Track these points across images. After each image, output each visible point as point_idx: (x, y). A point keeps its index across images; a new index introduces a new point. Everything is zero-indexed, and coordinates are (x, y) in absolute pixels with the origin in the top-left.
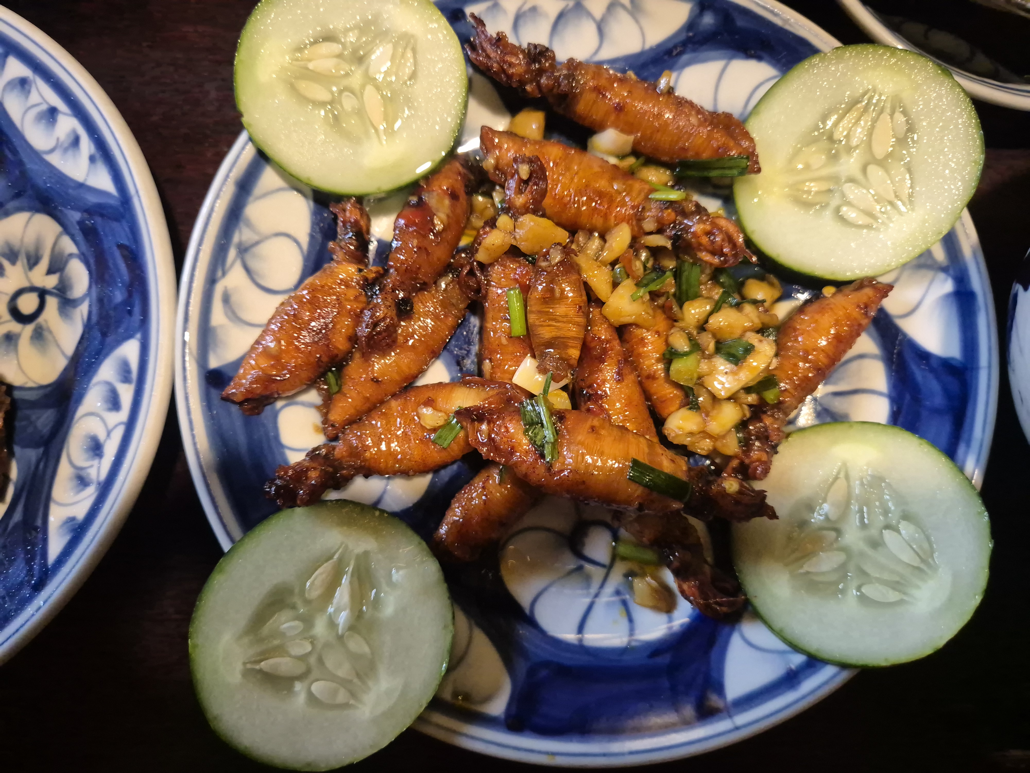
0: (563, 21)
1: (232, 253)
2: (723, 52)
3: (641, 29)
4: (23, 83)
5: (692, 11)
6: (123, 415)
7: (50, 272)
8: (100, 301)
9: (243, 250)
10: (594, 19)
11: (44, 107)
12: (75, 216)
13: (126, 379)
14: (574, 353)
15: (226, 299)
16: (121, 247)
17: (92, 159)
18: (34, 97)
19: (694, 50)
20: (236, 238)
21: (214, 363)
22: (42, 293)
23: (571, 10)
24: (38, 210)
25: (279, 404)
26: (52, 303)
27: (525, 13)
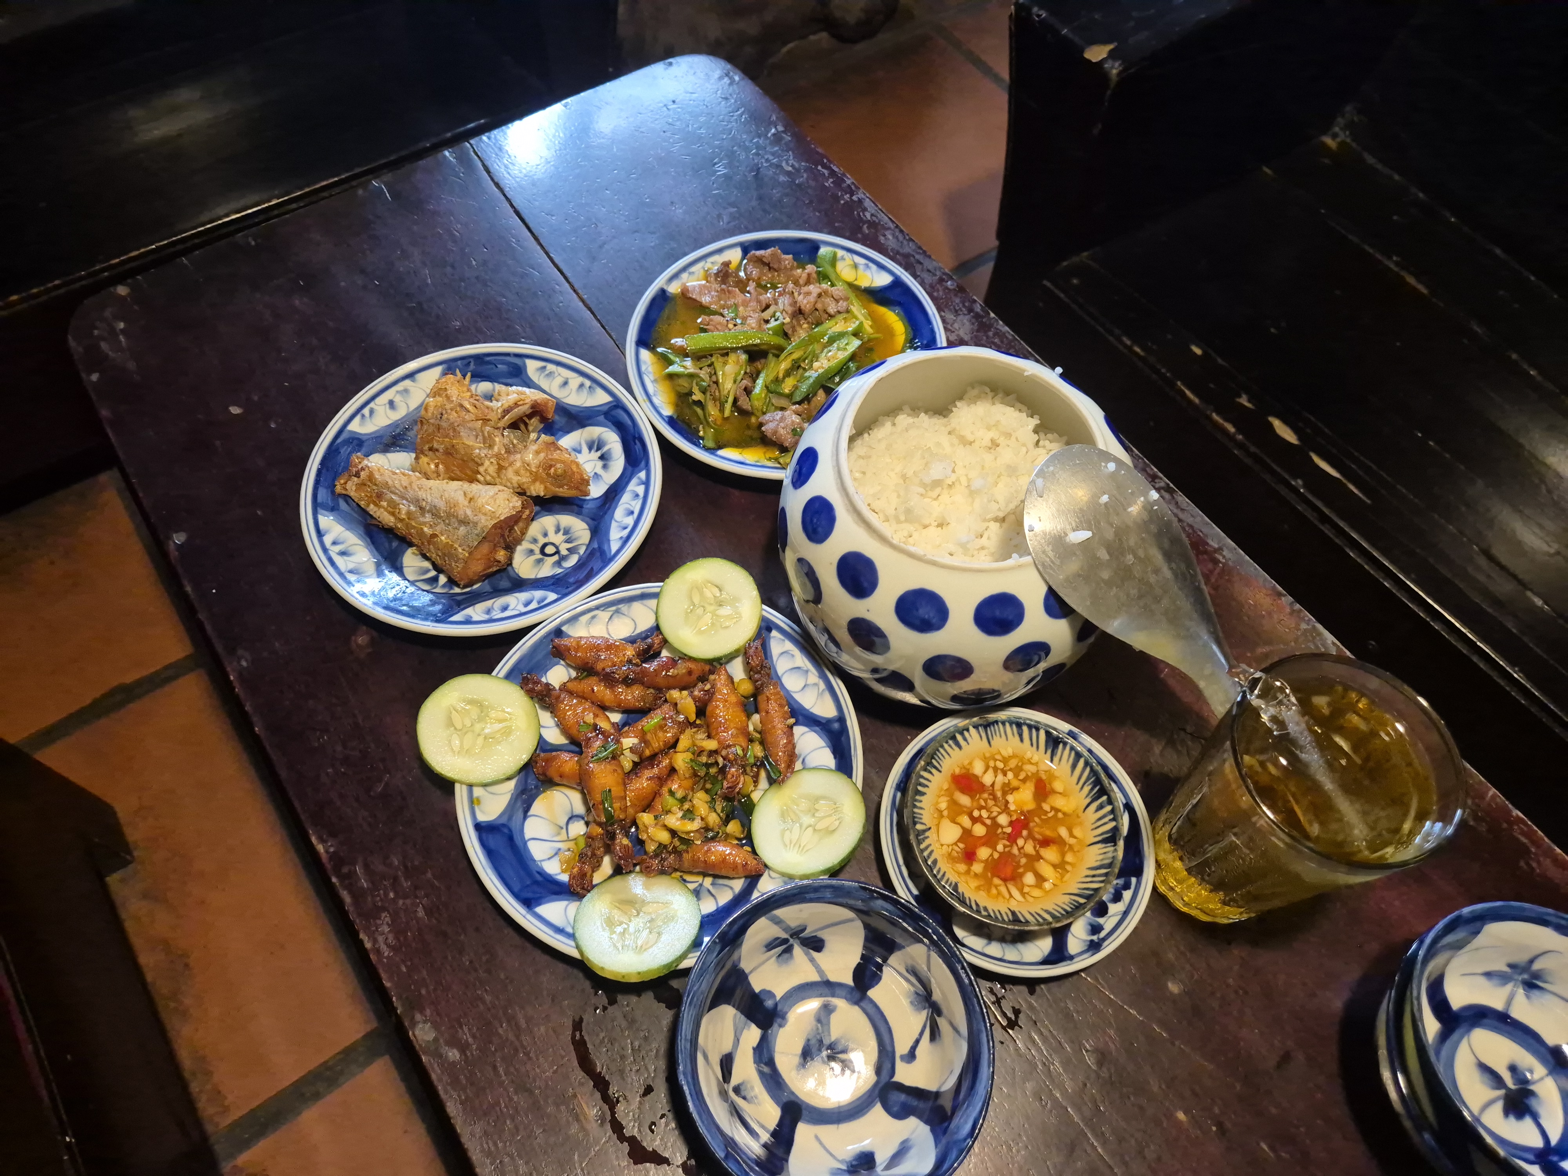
0: (798, 670)
1: (614, 608)
2: (829, 741)
4: (637, 495)
6: (524, 610)
7: (568, 549)
8: (566, 574)
9: (617, 611)
10: (807, 681)
11: (632, 509)
12: (596, 545)
13: (539, 603)
14: (647, 753)
15: (593, 617)
16: (592, 568)
17: (621, 538)
18: (633, 503)
19: (822, 729)
20: (620, 606)
21: (564, 628)
22: (557, 552)
23: (803, 670)
24: (590, 530)
25: (562, 662)
26: (556, 558)
27: (789, 654)
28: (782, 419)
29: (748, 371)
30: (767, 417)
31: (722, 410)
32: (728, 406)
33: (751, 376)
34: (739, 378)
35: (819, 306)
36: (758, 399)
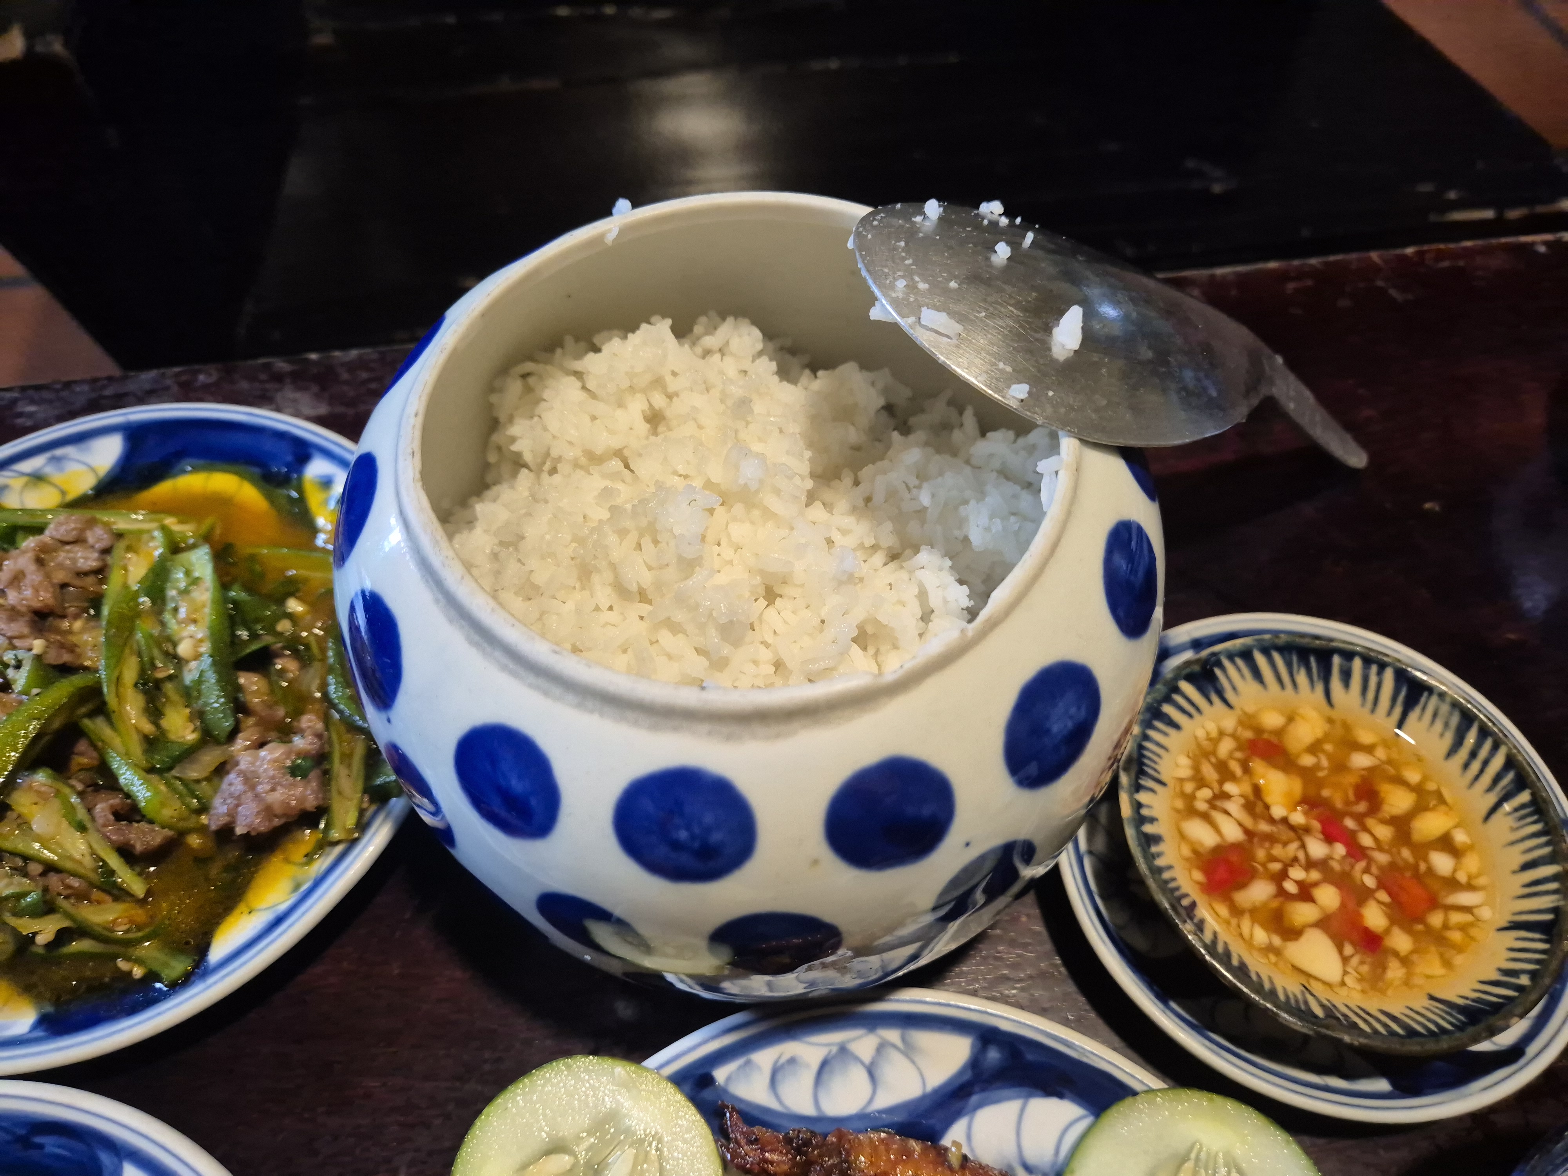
0: (827, 1069)
2: (1017, 1090)
3: (918, 1069)
5: (973, 1046)
10: (862, 1063)
19: (983, 1090)
23: (835, 1057)
27: (782, 1066)
28: (250, 781)
29: (80, 787)
30: (220, 808)
31: (119, 894)
32: (126, 876)
33: (97, 788)
34: (82, 814)
35: (60, 577)
36: (163, 805)
